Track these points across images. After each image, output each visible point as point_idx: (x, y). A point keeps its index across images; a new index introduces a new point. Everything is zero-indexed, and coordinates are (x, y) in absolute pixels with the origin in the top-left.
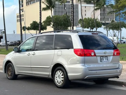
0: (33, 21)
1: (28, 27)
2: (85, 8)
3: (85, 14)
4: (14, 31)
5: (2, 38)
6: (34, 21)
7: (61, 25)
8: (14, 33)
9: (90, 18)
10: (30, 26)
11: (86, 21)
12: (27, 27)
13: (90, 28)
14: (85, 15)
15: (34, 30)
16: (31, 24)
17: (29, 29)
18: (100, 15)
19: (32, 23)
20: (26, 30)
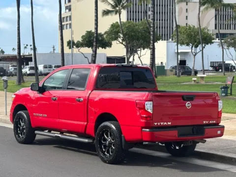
0: (88, 32)
1: (78, 41)
2: (187, 5)
3: (187, 17)
4: (54, 47)
5: (31, 61)
6: (89, 30)
7: (138, 39)
8: (54, 50)
9: (191, 26)
10: (80, 40)
11: (184, 32)
12: (76, 42)
13: (191, 44)
14: (187, 19)
15: (89, 47)
16: (83, 37)
17: (78, 45)
18: (214, 18)
19: (84, 34)
20: (74, 47)
